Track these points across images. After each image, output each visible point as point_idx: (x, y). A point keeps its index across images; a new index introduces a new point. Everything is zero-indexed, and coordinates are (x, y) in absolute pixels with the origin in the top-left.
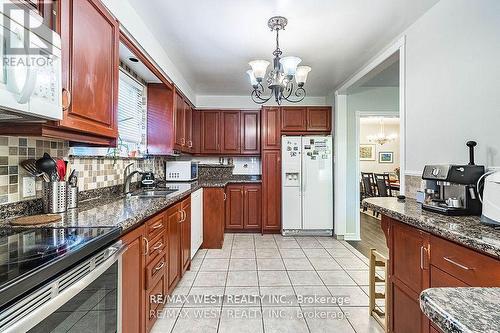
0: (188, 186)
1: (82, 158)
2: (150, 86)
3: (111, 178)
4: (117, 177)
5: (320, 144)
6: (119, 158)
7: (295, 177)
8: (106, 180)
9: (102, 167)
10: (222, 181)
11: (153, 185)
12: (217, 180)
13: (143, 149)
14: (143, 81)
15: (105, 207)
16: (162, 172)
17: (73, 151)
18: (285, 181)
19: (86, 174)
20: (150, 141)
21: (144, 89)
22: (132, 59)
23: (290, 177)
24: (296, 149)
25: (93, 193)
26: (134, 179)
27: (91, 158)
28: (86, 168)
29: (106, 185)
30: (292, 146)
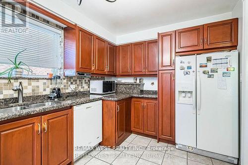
5: (218, 61)
7: (189, 95)
16: (86, 87)
18: (179, 99)
23: (183, 95)
24: (189, 68)
30: (185, 66)
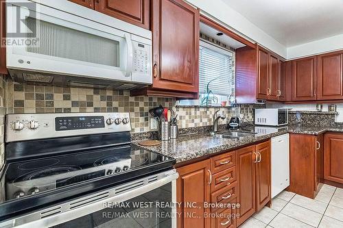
0: (276, 130)
1: (184, 107)
2: (238, 51)
3: (205, 120)
4: (210, 120)
6: (210, 107)
8: (201, 121)
9: (198, 113)
10: (319, 128)
11: (238, 127)
12: (312, 127)
13: (233, 99)
14: (232, 49)
15: (201, 140)
16: (251, 117)
17: (179, 103)
19: (187, 117)
20: (238, 93)
21: (233, 55)
22: (219, 34)
25: (191, 130)
26: (224, 122)
27: (190, 107)
28: (187, 114)
29: (201, 125)
